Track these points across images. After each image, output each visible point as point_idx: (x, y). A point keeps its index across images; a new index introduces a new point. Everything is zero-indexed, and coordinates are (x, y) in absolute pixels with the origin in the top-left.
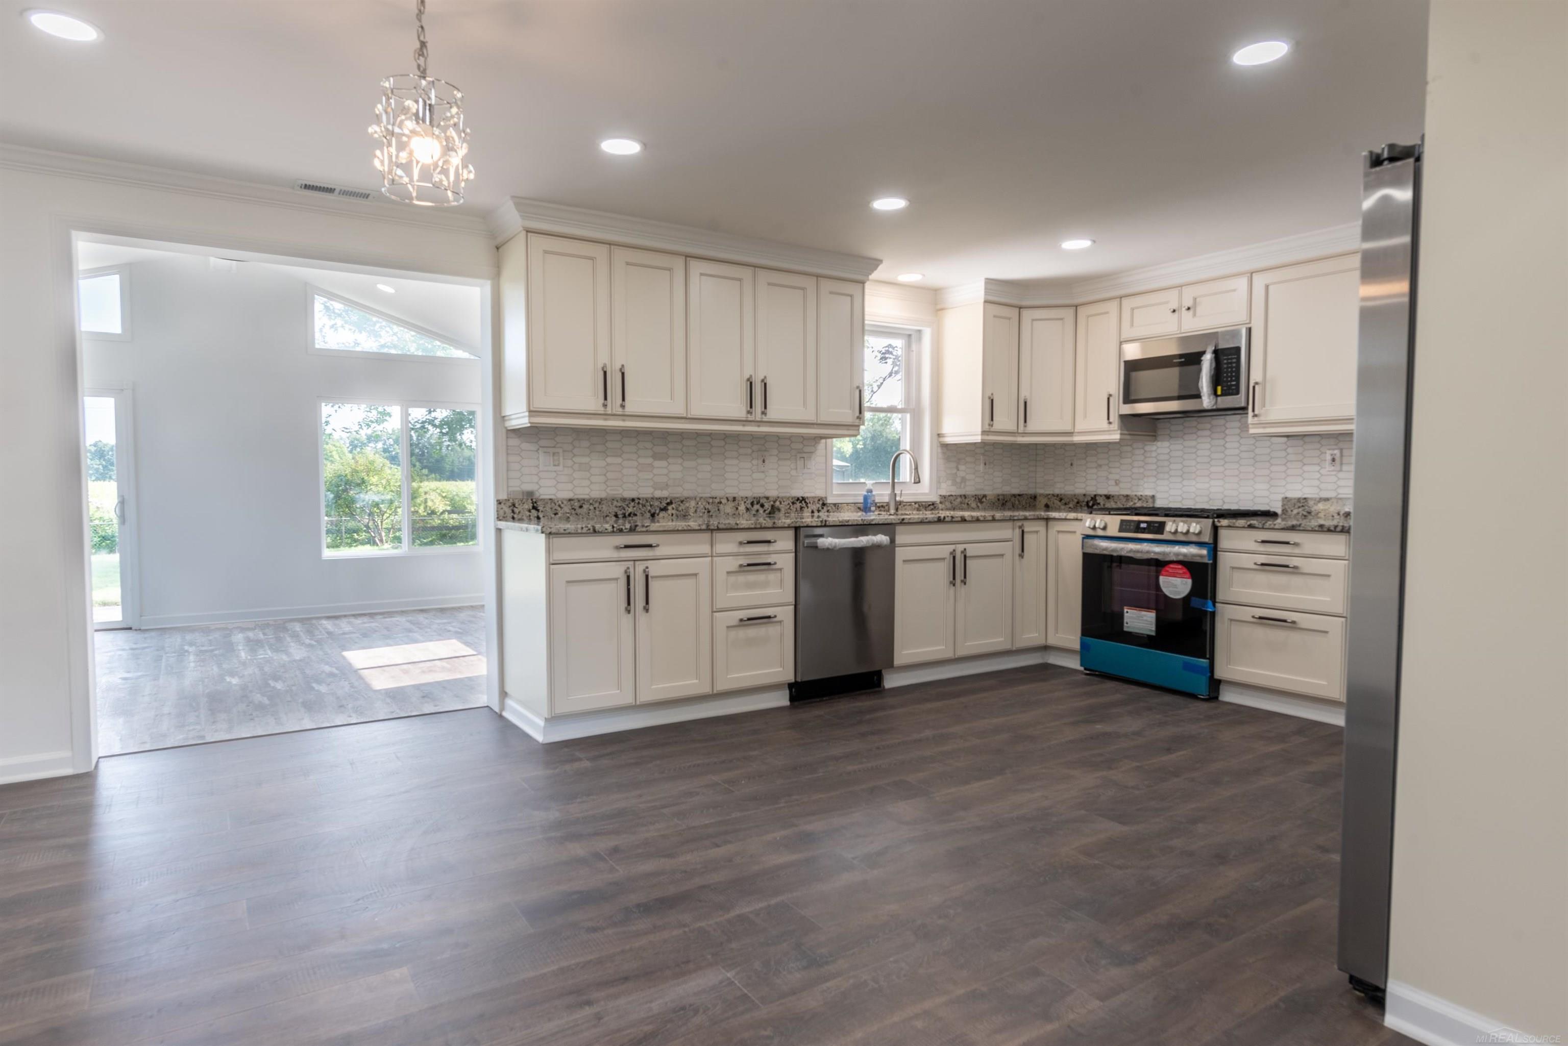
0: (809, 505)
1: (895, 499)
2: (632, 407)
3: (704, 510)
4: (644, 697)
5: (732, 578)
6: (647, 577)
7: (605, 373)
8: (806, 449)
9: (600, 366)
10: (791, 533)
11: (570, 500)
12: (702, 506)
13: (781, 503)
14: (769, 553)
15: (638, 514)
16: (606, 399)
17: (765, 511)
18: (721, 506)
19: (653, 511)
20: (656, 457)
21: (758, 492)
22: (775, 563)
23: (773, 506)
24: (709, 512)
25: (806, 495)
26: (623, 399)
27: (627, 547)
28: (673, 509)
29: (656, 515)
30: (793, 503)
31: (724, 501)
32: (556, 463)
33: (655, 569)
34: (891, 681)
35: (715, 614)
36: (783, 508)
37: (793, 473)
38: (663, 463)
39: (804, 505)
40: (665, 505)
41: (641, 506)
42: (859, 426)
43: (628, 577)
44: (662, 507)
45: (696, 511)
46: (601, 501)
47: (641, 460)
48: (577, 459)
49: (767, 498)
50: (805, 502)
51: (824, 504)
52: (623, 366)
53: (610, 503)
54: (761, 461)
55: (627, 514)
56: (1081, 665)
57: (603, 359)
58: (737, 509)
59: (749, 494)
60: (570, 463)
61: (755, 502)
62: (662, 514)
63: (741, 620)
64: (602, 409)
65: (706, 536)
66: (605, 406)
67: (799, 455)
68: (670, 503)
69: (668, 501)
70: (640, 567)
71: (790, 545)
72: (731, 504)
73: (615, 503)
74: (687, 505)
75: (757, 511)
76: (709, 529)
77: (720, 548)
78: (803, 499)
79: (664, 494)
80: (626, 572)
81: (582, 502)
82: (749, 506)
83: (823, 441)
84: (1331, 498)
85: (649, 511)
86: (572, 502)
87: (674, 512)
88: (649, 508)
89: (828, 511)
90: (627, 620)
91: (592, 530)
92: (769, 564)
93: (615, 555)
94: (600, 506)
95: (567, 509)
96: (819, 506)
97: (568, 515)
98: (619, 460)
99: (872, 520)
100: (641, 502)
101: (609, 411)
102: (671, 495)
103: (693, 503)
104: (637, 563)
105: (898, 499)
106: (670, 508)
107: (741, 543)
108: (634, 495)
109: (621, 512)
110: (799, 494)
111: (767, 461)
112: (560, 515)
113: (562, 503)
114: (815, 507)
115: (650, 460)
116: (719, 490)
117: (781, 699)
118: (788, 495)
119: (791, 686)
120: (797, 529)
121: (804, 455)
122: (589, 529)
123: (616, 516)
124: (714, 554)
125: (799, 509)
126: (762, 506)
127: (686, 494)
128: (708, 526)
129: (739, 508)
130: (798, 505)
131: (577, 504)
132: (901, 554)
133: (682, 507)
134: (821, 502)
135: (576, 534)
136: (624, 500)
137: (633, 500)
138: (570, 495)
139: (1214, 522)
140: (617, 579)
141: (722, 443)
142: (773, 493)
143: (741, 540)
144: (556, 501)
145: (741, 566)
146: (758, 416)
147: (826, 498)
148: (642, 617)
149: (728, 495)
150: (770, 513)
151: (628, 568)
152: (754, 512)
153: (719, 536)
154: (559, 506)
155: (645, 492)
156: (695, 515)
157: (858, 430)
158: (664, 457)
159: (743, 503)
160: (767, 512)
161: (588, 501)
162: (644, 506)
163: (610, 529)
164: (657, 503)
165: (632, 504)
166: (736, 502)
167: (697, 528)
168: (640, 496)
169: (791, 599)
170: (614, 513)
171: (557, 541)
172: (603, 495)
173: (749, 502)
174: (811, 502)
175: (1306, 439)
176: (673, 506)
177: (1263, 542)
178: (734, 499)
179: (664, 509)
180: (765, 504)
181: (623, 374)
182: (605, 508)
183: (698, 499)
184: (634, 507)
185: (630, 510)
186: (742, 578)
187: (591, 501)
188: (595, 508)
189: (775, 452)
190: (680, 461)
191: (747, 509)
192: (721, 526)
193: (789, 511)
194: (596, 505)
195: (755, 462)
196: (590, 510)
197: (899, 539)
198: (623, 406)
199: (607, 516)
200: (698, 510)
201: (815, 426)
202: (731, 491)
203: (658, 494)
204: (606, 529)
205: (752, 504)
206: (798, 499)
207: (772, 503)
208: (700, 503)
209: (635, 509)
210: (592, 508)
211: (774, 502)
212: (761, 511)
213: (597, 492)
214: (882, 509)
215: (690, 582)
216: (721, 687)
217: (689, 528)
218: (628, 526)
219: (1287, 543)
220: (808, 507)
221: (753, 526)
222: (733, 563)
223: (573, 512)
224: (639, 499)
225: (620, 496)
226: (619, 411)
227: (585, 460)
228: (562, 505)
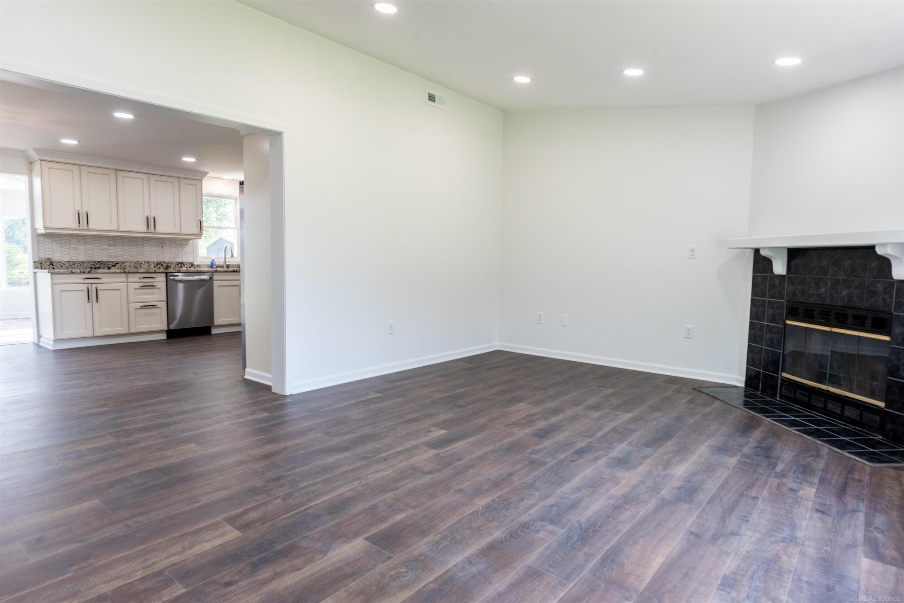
0: (185, 265)
1: (226, 263)
2: (91, 226)
3: (133, 267)
4: (97, 334)
5: (137, 291)
6: (97, 290)
7: (79, 214)
8: (183, 243)
9: (77, 211)
10: (164, 275)
11: (68, 262)
12: (133, 265)
13: (171, 264)
14: (154, 282)
15: (102, 267)
16: (79, 223)
17: (163, 267)
18: (142, 265)
19: (109, 266)
20: (110, 245)
21: (160, 259)
22: (156, 286)
23: (167, 266)
24: (136, 267)
25: (183, 261)
26: (88, 224)
27: (87, 278)
28: (119, 266)
29: (110, 268)
30: (177, 264)
31: (143, 263)
32: (62, 247)
33: (100, 287)
34: (214, 331)
35: (129, 304)
36: (172, 266)
37: (177, 252)
38: (114, 248)
39: (183, 265)
40: (115, 264)
41: (103, 264)
42: (201, 235)
43: (88, 290)
44: (113, 265)
45: (130, 267)
46: (83, 262)
47: (103, 247)
48: (71, 246)
49: (164, 262)
50: (183, 264)
51: (192, 265)
52: (87, 211)
53: (88, 263)
54: (161, 248)
55: (96, 267)
57: (78, 208)
58: (150, 266)
59: (156, 260)
60: (68, 247)
61: (159, 264)
62: (113, 268)
63: (141, 306)
64: (78, 227)
65: (125, 275)
66: (79, 226)
67: (180, 246)
68: (117, 263)
69: (116, 263)
70: (94, 286)
71: (164, 279)
72: (147, 264)
73: (90, 263)
74: (125, 264)
75: (160, 267)
76: (124, 273)
77: (130, 280)
78: (182, 263)
79: (115, 260)
80: (87, 288)
81: (75, 262)
82: (156, 265)
83: (192, 240)
85: (107, 267)
86: (70, 262)
88: (107, 265)
89: (194, 268)
90: (88, 306)
92: (153, 286)
93: (82, 281)
94: (83, 264)
95: (67, 265)
96: (190, 265)
97: (68, 267)
98: (92, 246)
99: (202, 270)
100: (103, 263)
101: (81, 228)
102: (118, 260)
103: (128, 264)
104: (93, 284)
106: (117, 265)
107: (140, 278)
108: (100, 260)
109: (93, 267)
110: (180, 261)
111: (164, 248)
112: (64, 267)
113: (65, 263)
114: (188, 266)
115: (107, 247)
116: (141, 259)
117: (163, 336)
118: (175, 261)
119: (166, 331)
120: (166, 273)
121: (182, 246)
122: (70, 272)
124: (128, 282)
125: (180, 267)
126: (162, 265)
127: (125, 260)
128: (124, 271)
129: (151, 266)
130: (180, 265)
131: (72, 263)
132: (216, 284)
133: (123, 265)
134: (191, 264)
135: (64, 273)
136: (94, 262)
137: (99, 262)
138: (69, 260)
140: (83, 290)
141: (142, 240)
142: (167, 260)
143: (140, 277)
144: (62, 262)
145: (140, 286)
146: (153, 231)
147: (193, 262)
148: (96, 305)
149: (145, 261)
150: (166, 268)
151: (88, 286)
152: (158, 268)
153: (129, 275)
154: (63, 264)
155: (105, 259)
156: (129, 268)
157: (201, 236)
158: (114, 245)
159: (152, 264)
160: (164, 268)
161: (77, 262)
162: (104, 264)
163: (79, 272)
164: (110, 263)
165: (99, 263)
166: (149, 264)
167: (119, 272)
168: (103, 261)
169: (165, 299)
170: (90, 267)
171: (55, 276)
172: (85, 260)
173: (155, 263)
174: (186, 264)
176: (119, 264)
178: (148, 262)
179: (115, 266)
180: (163, 264)
181: (87, 215)
182: (85, 265)
183: (130, 262)
184: (99, 265)
185: (98, 266)
186: (142, 291)
187: (79, 262)
188: (81, 265)
189: (168, 244)
190: (122, 247)
191: (155, 266)
192: (130, 272)
193: (175, 267)
194: (81, 264)
195: (158, 248)
196: (78, 265)
197: (215, 278)
198: (88, 226)
199: (87, 268)
200: (131, 266)
201: (181, 235)
202: (147, 259)
203: (111, 260)
205: (157, 264)
206: (180, 263)
207: (167, 264)
208: (131, 264)
209: (100, 265)
210: (79, 265)
211: (168, 264)
212: (162, 267)
213: (82, 258)
214: (221, 267)
215: (118, 292)
216: (133, 330)
217: (116, 272)
218: (87, 271)
220: (184, 266)
221: (145, 272)
222: (137, 286)
223: (70, 266)
224: (102, 262)
225: (93, 260)
226: (86, 228)
227: (76, 246)
228: (65, 264)
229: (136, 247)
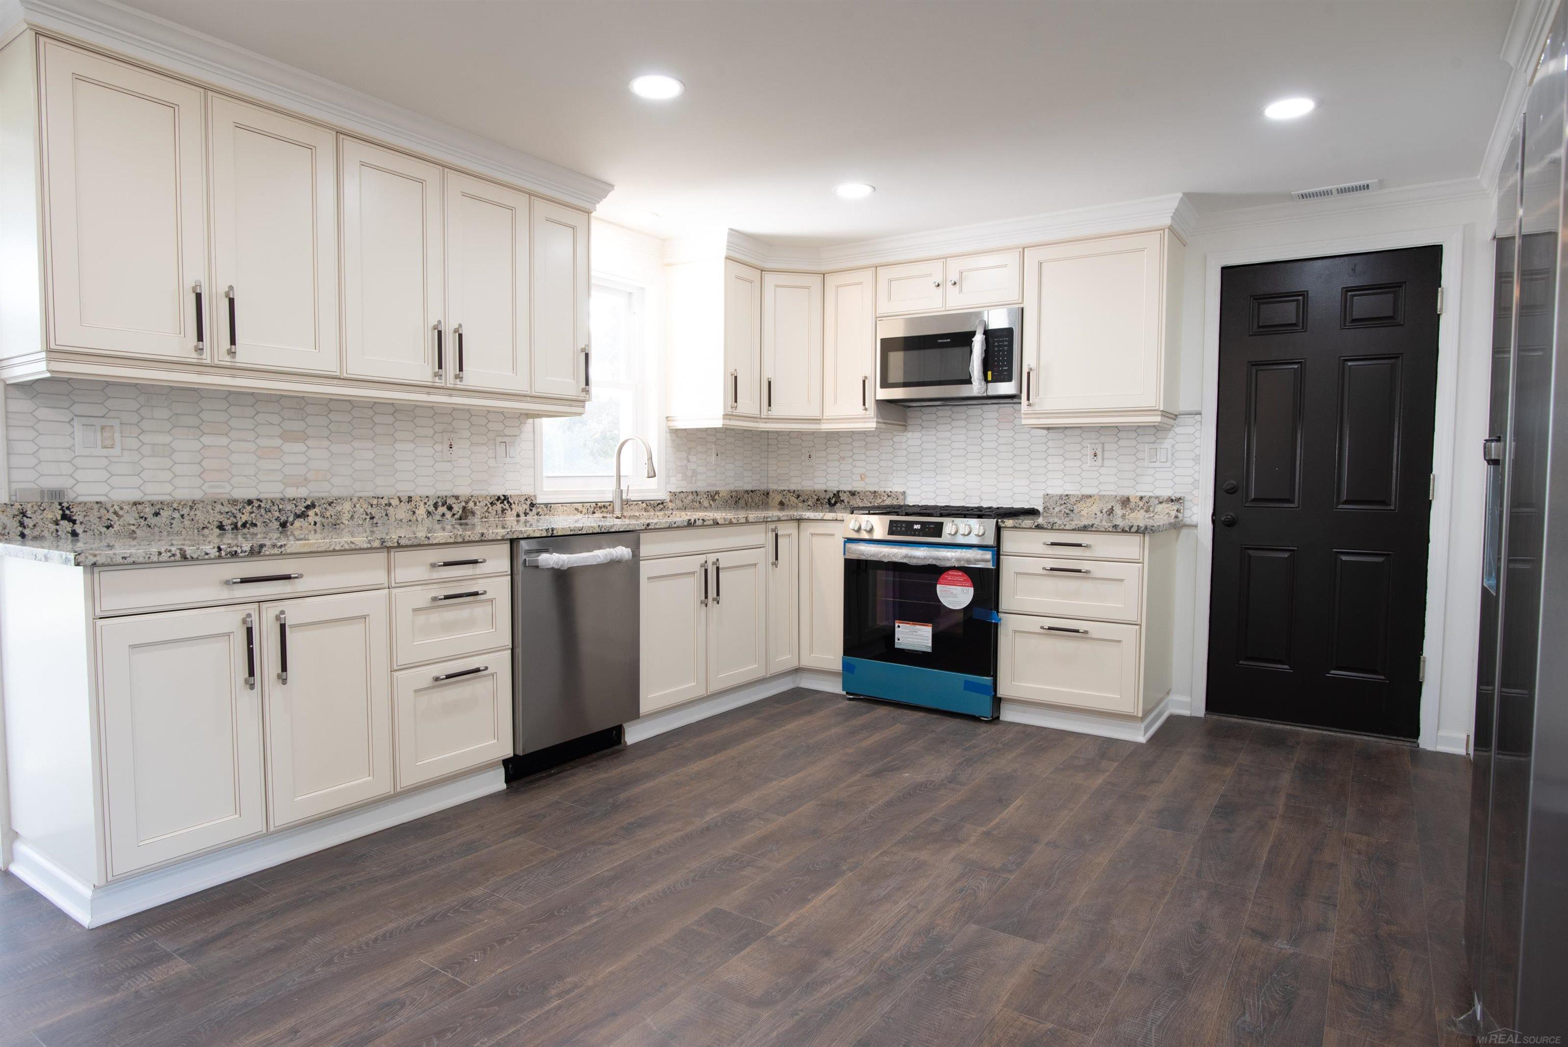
0: (513, 506)
1: (622, 498)
2: (246, 353)
3: (364, 516)
4: (280, 819)
5: (421, 618)
6: (283, 627)
7: (199, 297)
8: (508, 431)
9: (189, 284)
10: (506, 547)
11: (135, 504)
12: (362, 510)
13: (475, 504)
14: (474, 578)
15: (259, 524)
16: (200, 338)
17: (454, 515)
18: (391, 510)
19: (283, 519)
20: (285, 436)
21: (444, 489)
22: (485, 593)
23: (464, 508)
24: (372, 518)
25: (508, 493)
26: (233, 341)
27: (244, 581)
28: (316, 514)
29: (288, 524)
30: (492, 504)
31: (395, 502)
32: (108, 443)
33: (294, 613)
34: (633, 735)
35: (395, 674)
36: (479, 510)
37: (492, 463)
38: (300, 447)
39: (507, 506)
40: (303, 509)
41: (263, 511)
42: (584, 401)
43: (249, 631)
44: (298, 512)
45: (352, 517)
46: (193, 505)
47: (262, 442)
48: (145, 438)
49: (457, 498)
50: (508, 502)
51: (532, 505)
52: (231, 288)
53: (210, 507)
54: (447, 446)
55: (239, 524)
56: (843, 690)
57: (194, 274)
58: (414, 512)
59: (430, 492)
60: (133, 443)
61: (440, 504)
62: (298, 523)
63: (437, 679)
64: (194, 355)
65: (382, 556)
66: (199, 350)
67: (499, 439)
68: (312, 506)
69: (309, 503)
70: (270, 612)
71: (504, 565)
72: (405, 506)
73: (218, 507)
74: (339, 508)
75: (443, 515)
76: (386, 547)
77: (402, 574)
78: (506, 498)
79: (302, 492)
80: (244, 621)
81: (159, 506)
82: (431, 509)
83: (530, 421)
84: (1094, 495)
85: (278, 519)
86: (140, 507)
87: (318, 519)
88: (277, 514)
89: (538, 514)
90: (248, 700)
91: (178, 556)
92: (476, 594)
93: (225, 594)
94: (192, 513)
95: (130, 518)
96: (527, 507)
97: (133, 528)
98: (224, 441)
100: (263, 505)
101: (207, 358)
102: (311, 495)
103: (347, 506)
104: (264, 605)
105: (624, 497)
106: (311, 513)
107: (433, 566)
108: (252, 495)
109: (229, 522)
110: (500, 492)
111: (455, 447)
112: (116, 527)
113: (122, 509)
114: (521, 509)
115: (278, 442)
116: (387, 486)
117: (496, 782)
118: (484, 493)
119: (506, 762)
120: (513, 542)
121: (505, 439)
122: (174, 555)
123: (221, 527)
124: (393, 585)
125: (500, 512)
126: (450, 508)
127: (336, 492)
128: (383, 541)
129: (417, 511)
130: (499, 506)
131: (148, 511)
133: (331, 511)
134: (529, 502)
135: (148, 563)
136: (234, 502)
137: (250, 502)
138: (137, 496)
139: (997, 522)
140: (228, 635)
141: (390, 419)
142: (464, 491)
143: (433, 560)
144: (109, 506)
145: (435, 599)
146: (450, 381)
147: (535, 496)
148: (275, 692)
149: (399, 494)
150: (460, 519)
151: (249, 615)
152: (438, 517)
153: (400, 556)
154: (115, 513)
155: (269, 490)
156: (351, 523)
157: (584, 407)
158: (302, 437)
159: (422, 504)
160: (456, 516)
161: (169, 504)
162: (268, 511)
163: (214, 553)
164: (289, 507)
165: (249, 508)
166: (413, 504)
167: (365, 546)
168: (261, 497)
169: (508, 642)
170: (216, 523)
171: (108, 578)
172: (197, 495)
173: (431, 503)
174: (516, 502)
175: (1068, 432)
176: (317, 510)
177: (1053, 544)
178: (410, 499)
179: (303, 515)
180: (453, 506)
181: (231, 302)
182: (200, 516)
183: (355, 500)
184: (251, 513)
185: (245, 518)
186: (436, 617)
187: (175, 505)
188: (182, 516)
189: (467, 434)
190: (326, 443)
191: (429, 513)
192: (402, 542)
193: (487, 514)
194: (185, 511)
195: (438, 447)
196: (173, 519)
197: (644, 550)
198: (232, 353)
199: (203, 528)
200: (356, 517)
201: (528, 399)
202: (405, 489)
203: (291, 493)
204: (207, 554)
205: (436, 506)
206: (499, 498)
207: (463, 504)
208: (358, 506)
209: (253, 515)
210: (177, 515)
211: (467, 502)
212: (449, 515)
213: (186, 490)
214: (605, 510)
215: (359, 627)
216: (407, 780)
217: (353, 546)
218: (247, 547)
219: (1080, 545)
220: (512, 509)
221: (452, 540)
222: (423, 596)
223: (143, 522)
224: (259, 500)
225: (228, 497)
226: (226, 360)
227: (165, 439)
228: (121, 513)
229: (373, 444)
